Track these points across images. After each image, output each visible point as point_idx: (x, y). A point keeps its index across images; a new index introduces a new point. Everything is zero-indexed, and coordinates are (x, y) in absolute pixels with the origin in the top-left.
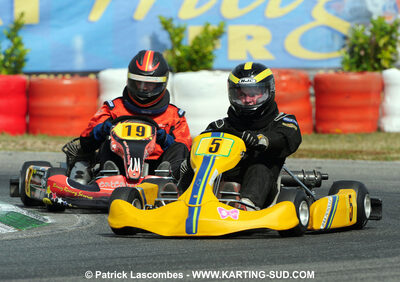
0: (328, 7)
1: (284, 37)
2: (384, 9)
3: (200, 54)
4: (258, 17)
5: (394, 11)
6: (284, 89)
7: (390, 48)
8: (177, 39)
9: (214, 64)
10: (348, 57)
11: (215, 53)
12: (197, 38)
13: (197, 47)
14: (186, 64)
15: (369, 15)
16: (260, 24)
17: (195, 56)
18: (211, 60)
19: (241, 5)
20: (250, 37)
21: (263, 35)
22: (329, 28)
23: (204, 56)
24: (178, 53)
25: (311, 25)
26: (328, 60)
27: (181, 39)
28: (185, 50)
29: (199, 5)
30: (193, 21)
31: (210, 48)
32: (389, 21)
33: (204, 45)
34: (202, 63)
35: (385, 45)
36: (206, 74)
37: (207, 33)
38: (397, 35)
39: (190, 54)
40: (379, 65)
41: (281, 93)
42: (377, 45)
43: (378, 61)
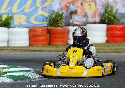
0: (42, 9)
1: (30, 18)
2: (58, 9)
3: (7, 23)
4: (22, 12)
5: (61, 10)
6: (41, 33)
7: (61, 20)
10: (49, 23)
11: (11, 23)
12: (6, 18)
13: (6, 21)
15: (54, 11)
16: (23, 14)
17: (6, 24)
18: (10, 25)
19: (18, 9)
20: (20, 18)
21: (24, 17)
22: (43, 15)
24: (1, 23)
25: (37, 14)
26: (43, 24)
27: (1, 19)
28: (3, 21)
29: (6, 9)
30: (5, 14)
31: (10, 21)
32: (60, 13)
33: (8, 20)
34: (8, 25)
35: (60, 20)
36: (17, 28)
37: (9, 17)
38: (63, 17)
39: (5, 23)
40: (58, 25)
41: (40, 34)
42: (58, 19)
43: (58, 24)
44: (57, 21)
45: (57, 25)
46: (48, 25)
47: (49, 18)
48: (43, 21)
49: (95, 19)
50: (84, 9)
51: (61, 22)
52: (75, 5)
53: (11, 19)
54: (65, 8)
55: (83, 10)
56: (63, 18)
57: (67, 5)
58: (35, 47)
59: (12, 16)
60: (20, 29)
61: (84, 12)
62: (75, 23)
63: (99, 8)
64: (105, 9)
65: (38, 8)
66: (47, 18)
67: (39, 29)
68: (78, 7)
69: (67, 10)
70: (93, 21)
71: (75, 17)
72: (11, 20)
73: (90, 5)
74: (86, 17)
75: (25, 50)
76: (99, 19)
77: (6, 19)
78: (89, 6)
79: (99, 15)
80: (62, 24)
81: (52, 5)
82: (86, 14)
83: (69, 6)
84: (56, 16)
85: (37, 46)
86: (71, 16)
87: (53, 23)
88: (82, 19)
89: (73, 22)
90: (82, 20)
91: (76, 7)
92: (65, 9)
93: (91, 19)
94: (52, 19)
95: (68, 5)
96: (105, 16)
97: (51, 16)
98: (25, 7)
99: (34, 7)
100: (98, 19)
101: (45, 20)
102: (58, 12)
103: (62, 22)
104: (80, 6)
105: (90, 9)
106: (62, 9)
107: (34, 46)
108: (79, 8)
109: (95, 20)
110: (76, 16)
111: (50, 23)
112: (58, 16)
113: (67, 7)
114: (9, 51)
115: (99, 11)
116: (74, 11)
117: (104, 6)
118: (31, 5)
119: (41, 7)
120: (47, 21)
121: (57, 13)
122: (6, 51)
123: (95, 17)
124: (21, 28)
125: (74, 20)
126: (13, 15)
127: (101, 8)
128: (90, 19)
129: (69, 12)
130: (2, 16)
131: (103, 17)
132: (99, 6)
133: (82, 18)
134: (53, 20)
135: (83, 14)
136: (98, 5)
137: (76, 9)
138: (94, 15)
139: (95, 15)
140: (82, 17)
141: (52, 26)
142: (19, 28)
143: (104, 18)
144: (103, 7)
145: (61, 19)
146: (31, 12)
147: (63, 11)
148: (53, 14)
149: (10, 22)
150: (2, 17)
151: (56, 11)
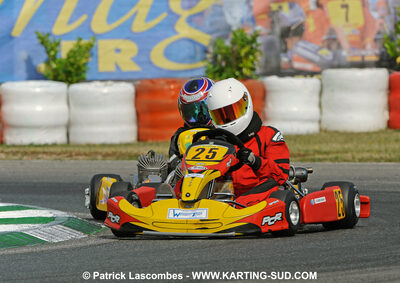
0: (190, 20)
1: (149, 51)
2: (242, 21)
3: (75, 66)
4: (125, 32)
5: (251, 24)
7: (251, 57)
8: (52, 53)
9: (87, 76)
10: (211, 66)
11: (89, 66)
12: (71, 51)
13: (72, 60)
14: (63, 76)
15: (229, 28)
16: (128, 38)
17: (70, 69)
18: (84, 72)
19: (110, 20)
20: (118, 51)
21: (130, 48)
22: (191, 41)
23: (79, 68)
24: (54, 66)
25: (175, 38)
26: (192, 70)
27: (56, 52)
28: (60, 62)
29: (70, 22)
30: (66, 36)
31: (84, 61)
32: (249, 33)
33: (78, 58)
34: (78, 74)
35: (247, 55)
36: (98, 84)
37: (80, 47)
38: (257, 45)
39: (66, 66)
40: (242, 74)
41: (170, 101)
42: (239, 54)
43: (240, 69)
44: (239, 59)
45: (237, 73)
46: (207, 72)
47: (211, 50)
48: (192, 59)
49: (363, 53)
50: (328, 21)
51: (252, 62)
52: (297, 6)
53: (87, 55)
54: (264, 16)
55: (323, 21)
56: (256, 50)
57: (269, 8)
58: (152, 144)
59: (92, 45)
60: (106, 85)
61: (327, 30)
62: (297, 65)
63: (376, 15)
64: (396, 19)
65: (178, 17)
66: (206, 51)
67: (166, 87)
68: (308, 13)
69: (273, 22)
70: (358, 59)
71: (297, 46)
72: (87, 58)
73: (345, 6)
74: (334, 46)
75: (106, 156)
76: (377, 51)
77: (72, 54)
78: (344, 10)
79: (376, 40)
80: (253, 69)
81: (221, 6)
82: (333, 36)
83: (277, 11)
84: (234, 43)
85: (160, 141)
86: (286, 43)
87: (227, 65)
88: (320, 52)
89: (290, 61)
90: (321, 57)
91: (302, 15)
92: (264, 20)
93: (349, 53)
94: (222, 54)
95: (274, 7)
96: (393, 44)
97: (218, 44)
98: (135, 14)
99: (164, 15)
100: (371, 53)
101: (199, 56)
102: (241, 30)
103: (256, 62)
104: (313, 11)
105: (347, 19)
106: (254, 20)
107: (150, 141)
108: (311, 16)
109: (363, 57)
110: (301, 44)
111: (215, 66)
112: (240, 42)
113: (271, 15)
114: (54, 156)
115: (377, 25)
116: (293, 28)
117: (392, 11)
118: (153, 7)
119: (186, 14)
120: (205, 59)
121: (238, 34)
122: (45, 156)
123: (364, 47)
124: (110, 83)
125: (295, 56)
126: (95, 40)
127: (382, 17)
128: (346, 54)
129: (278, 30)
130: (58, 44)
131: (387, 46)
132: (376, 10)
133: (321, 48)
134: (225, 58)
135: (325, 37)
136: (371, 7)
137: (302, 20)
138: (358, 39)
139: (363, 38)
140: (321, 45)
141: (220, 75)
142: (103, 84)
143: (392, 49)
144: (389, 13)
145: (251, 52)
146: (153, 29)
147: (259, 28)
148: (226, 37)
149: (85, 64)
150: (58, 48)
151: (234, 28)
